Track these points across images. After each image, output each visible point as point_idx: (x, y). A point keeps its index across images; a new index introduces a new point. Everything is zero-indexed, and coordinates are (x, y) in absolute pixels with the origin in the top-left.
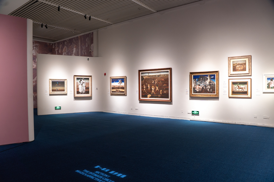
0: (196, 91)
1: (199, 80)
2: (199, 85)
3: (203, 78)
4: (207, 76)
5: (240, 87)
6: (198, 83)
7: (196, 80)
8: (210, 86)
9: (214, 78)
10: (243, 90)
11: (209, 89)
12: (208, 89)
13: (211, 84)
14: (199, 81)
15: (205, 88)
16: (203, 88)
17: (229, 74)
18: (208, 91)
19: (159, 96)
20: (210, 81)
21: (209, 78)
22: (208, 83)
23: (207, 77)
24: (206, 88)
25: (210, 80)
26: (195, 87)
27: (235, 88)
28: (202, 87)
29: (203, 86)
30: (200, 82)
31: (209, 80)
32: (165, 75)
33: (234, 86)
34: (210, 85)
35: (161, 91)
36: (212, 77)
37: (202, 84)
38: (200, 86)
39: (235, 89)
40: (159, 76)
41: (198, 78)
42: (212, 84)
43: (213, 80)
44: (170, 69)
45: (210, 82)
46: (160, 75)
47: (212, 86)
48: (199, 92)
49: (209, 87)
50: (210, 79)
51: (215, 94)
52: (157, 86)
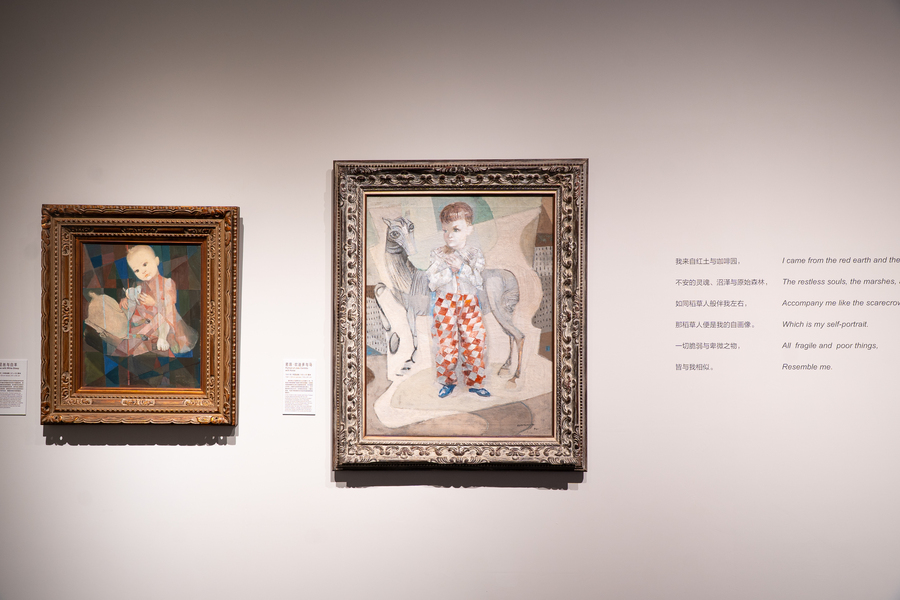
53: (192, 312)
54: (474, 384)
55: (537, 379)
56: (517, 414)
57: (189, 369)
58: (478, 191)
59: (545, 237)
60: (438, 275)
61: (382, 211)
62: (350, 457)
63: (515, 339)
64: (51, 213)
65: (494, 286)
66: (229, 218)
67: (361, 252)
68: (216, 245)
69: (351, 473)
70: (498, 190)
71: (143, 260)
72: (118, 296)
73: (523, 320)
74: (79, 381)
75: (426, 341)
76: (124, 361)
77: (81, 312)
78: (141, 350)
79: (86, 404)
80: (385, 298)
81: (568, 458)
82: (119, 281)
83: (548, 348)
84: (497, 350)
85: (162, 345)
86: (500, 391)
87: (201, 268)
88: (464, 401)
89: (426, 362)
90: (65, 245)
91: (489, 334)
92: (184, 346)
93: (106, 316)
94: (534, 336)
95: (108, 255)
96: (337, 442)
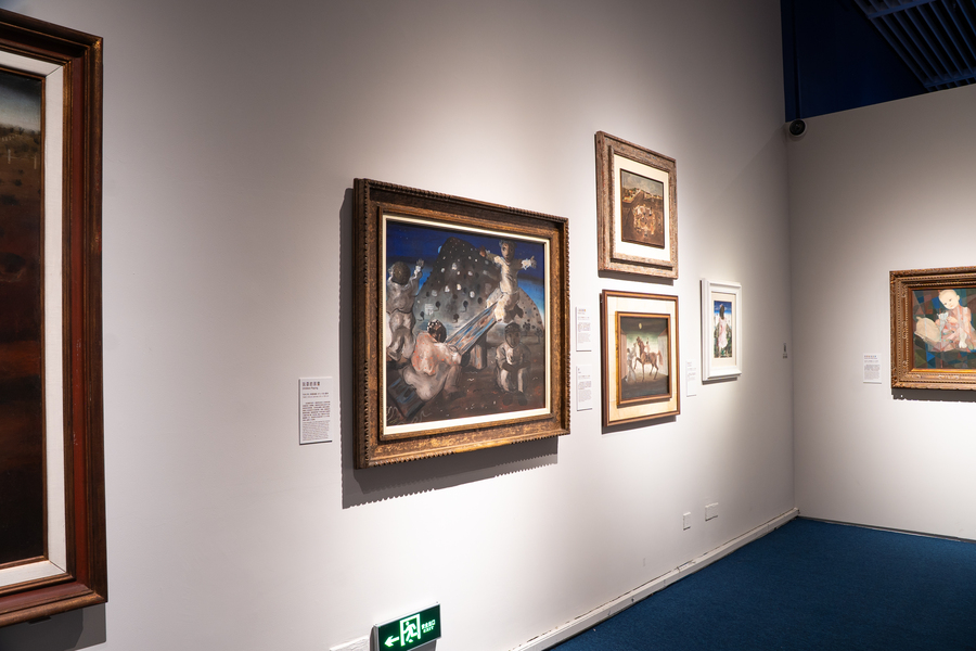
0: (410, 391)
1: (435, 281)
2: (440, 334)
3: (463, 267)
4: (494, 244)
5: (646, 350)
6: (428, 308)
7: (408, 273)
8: (513, 345)
9: (536, 276)
10: (655, 370)
11: (506, 366)
12: (504, 373)
13: (521, 321)
14: (440, 288)
15: (479, 364)
16: (466, 357)
17: (608, 259)
18: (498, 387)
20: (515, 297)
21: (505, 270)
22: (499, 313)
23: (497, 259)
24: (491, 362)
25: (514, 285)
26: (406, 351)
27: (631, 357)
28: (456, 357)
29: (465, 342)
30: (446, 301)
31: (506, 286)
33: (625, 345)
34: (512, 331)
36: (526, 263)
37: (462, 323)
38: (441, 346)
39: (631, 366)
42: (527, 326)
43: (529, 289)
45: (512, 310)
47: (524, 340)
48: (439, 407)
49: (510, 351)
50: (511, 277)
51: (546, 411)
64: (895, 276)
71: (949, 298)
72: (934, 317)
74: (912, 366)
76: (938, 354)
77: (912, 328)
78: (949, 348)
79: (919, 378)
82: (935, 310)
85: (962, 345)
90: (903, 292)
93: (927, 329)
95: (928, 296)
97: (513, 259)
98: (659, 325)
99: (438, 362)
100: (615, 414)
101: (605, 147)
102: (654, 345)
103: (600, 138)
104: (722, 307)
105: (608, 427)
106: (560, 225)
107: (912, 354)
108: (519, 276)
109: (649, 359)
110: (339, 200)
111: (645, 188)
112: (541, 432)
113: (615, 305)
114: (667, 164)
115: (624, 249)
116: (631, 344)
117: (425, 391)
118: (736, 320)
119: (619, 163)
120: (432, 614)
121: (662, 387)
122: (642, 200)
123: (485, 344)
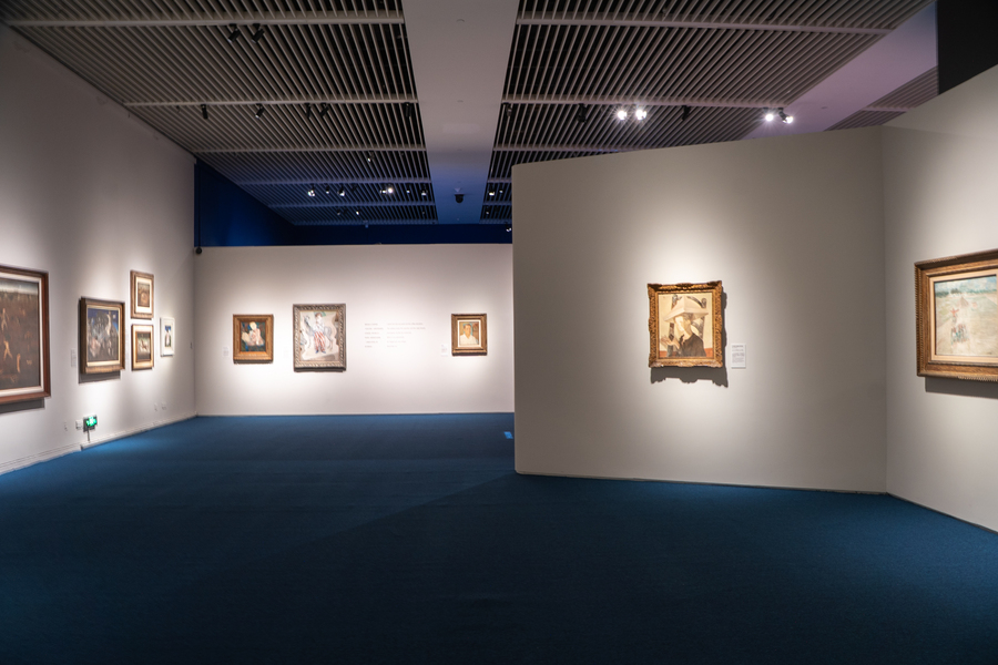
0: (91, 354)
1: (96, 323)
2: (97, 338)
3: (101, 320)
4: (107, 311)
5: (144, 344)
7: (91, 321)
8: (112, 342)
9: (117, 321)
10: (147, 350)
12: (110, 349)
13: (113, 334)
14: (97, 325)
16: (102, 345)
17: (134, 313)
19: (13, 379)
20: (112, 327)
21: (109, 319)
22: (108, 332)
23: (108, 316)
24: (107, 346)
25: (112, 324)
26: (91, 344)
27: (140, 346)
28: (100, 345)
29: (101, 341)
30: (98, 329)
31: (110, 324)
32: (28, 295)
33: (138, 342)
34: (111, 337)
35: (19, 358)
36: (115, 317)
37: (101, 335)
38: (97, 342)
39: (139, 349)
40: (13, 295)
41: (96, 318)
42: (115, 336)
43: (115, 324)
44: (44, 276)
45: (111, 331)
46: (16, 294)
47: (114, 340)
48: (97, 359)
49: (111, 344)
50: (111, 321)
51: (119, 362)
52: (8, 339)
53: (264, 336)
54: (323, 351)
55: (336, 349)
56: (331, 357)
57: (263, 348)
58: (323, 310)
59: (337, 320)
60: (314, 327)
61: (303, 314)
62: (297, 366)
63: (331, 341)
64: (235, 316)
65: (326, 330)
66: (272, 317)
67: (299, 324)
68: (268, 323)
69: (297, 370)
70: (327, 310)
71: (253, 325)
73: (333, 337)
74: (241, 351)
75: (313, 342)
78: (253, 344)
79: (242, 356)
80: (304, 333)
81: (341, 365)
82: (248, 330)
83: (338, 343)
84: (327, 343)
85: (257, 343)
86: (328, 352)
87: (265, 327)
88: (321, 354)
89: (313, 346)
90: (237, 323)
91: (325, 340)
92: (262, 343)
93: (246, 337)
94: (335, 340)
96: (294, 363)
97: (111, 316)
98: (148, 335)
99: (96, 346)
100: (136, 365)
101: (133, 275)
102: (146, 342)
103: (132, 273)
104: (168, 328)
105: (133, 369)
106: (123, 305)
107: (241, 346)
108: (113, 320)
109: (145, 347)
110: (77, 303)
111: (145, 288)
112: (118, 368)
113: (135, 329)
114: (151, 277)
115: (139, 309)
116: (140, 342)
117: (94, 354)
118: (173, 333)
119: (138, 280)
120: (95, 418)
121: (148, 357)
122: (144, 291)
123: (105, 341)
